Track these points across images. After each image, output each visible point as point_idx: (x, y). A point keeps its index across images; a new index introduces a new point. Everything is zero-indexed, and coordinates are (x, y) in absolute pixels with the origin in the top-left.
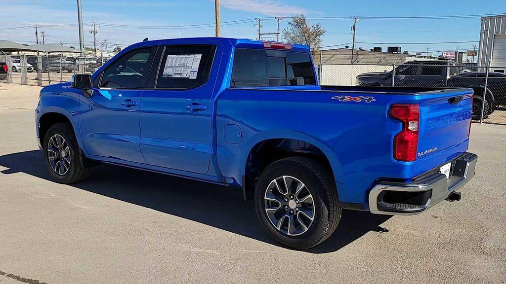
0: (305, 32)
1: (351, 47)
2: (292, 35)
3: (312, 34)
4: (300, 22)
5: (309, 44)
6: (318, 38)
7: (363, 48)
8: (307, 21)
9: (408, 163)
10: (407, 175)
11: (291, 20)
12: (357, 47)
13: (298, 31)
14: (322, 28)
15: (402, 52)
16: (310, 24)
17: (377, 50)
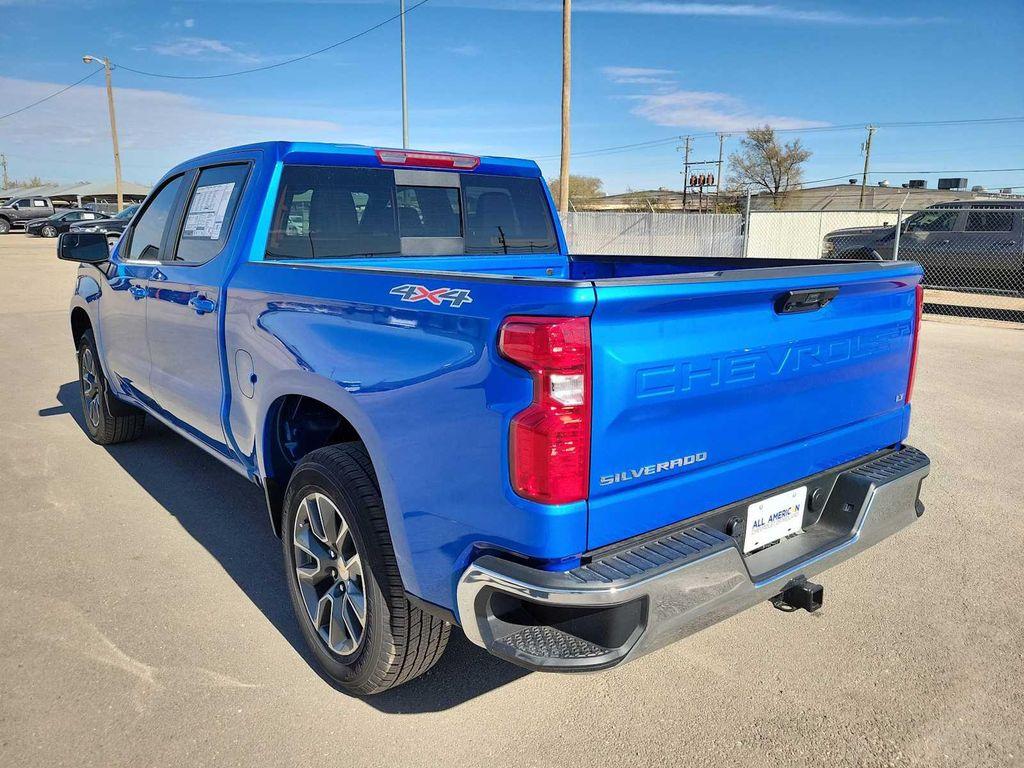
0: (771, 156)
1: (859, 183)
2: (747, 163)
3: (785, 160)
4: (762, 139)
5: (778, 178)
6: (796, 166)
7: (887, 183)
8: (776, 136)
9: (558, 510)
10: (558, 546)
11: (745, 137)
12: (872, 181)
13: (757, 157)
14: (804, 147)
15: (969, 187)
16: (782, 143)
17: (917, 185)
